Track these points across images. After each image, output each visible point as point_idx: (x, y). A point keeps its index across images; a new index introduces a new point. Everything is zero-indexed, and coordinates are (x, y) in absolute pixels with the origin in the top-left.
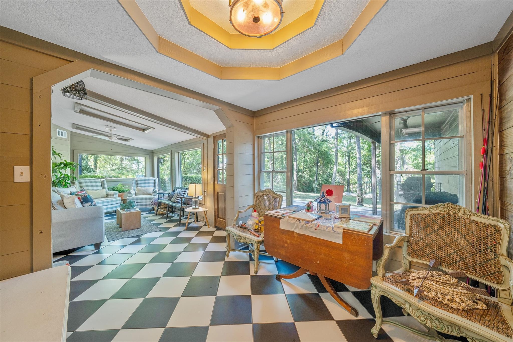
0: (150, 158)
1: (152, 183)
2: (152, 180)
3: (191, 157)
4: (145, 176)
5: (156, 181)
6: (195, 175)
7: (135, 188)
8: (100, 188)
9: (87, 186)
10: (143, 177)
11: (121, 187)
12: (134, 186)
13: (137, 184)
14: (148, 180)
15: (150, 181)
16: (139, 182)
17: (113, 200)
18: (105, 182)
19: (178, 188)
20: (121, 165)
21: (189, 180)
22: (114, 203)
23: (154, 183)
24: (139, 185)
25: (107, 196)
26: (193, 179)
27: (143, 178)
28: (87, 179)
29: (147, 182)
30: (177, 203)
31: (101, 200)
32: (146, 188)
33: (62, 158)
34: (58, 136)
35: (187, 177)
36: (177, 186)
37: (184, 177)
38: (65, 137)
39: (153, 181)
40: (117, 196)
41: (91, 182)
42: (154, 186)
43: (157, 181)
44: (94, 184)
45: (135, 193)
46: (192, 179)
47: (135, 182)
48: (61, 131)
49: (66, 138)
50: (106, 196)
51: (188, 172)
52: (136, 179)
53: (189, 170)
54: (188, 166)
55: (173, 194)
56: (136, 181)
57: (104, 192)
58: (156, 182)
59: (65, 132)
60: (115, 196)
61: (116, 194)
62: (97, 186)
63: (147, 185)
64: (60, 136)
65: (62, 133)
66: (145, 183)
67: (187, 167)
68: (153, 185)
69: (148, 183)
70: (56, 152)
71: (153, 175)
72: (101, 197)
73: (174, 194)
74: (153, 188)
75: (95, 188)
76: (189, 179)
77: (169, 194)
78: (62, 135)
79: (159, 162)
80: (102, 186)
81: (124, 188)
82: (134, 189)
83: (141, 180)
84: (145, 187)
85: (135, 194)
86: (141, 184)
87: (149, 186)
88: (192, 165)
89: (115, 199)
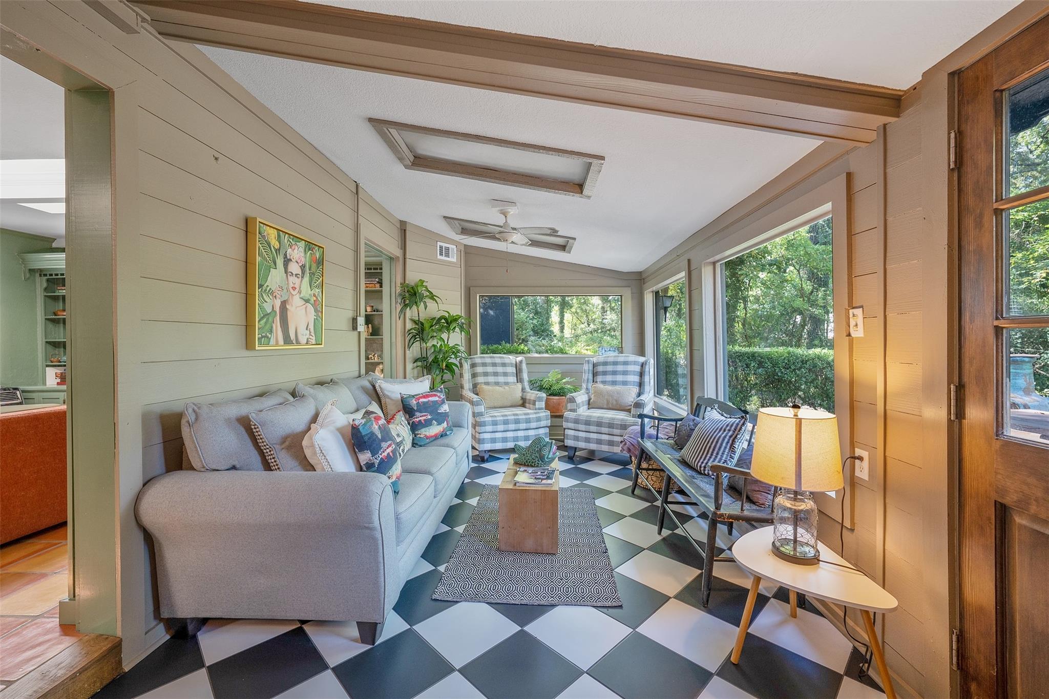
0: (632, 298)
1: (634, 373)
2: (635, 363)
3: (765, 295)
4: (621, 350)
5: (647, 366)
6: (781, 349)
7: (590, 385)
8: (512, 379)
9: (486, 374)
10: (616, 354)
11: (558, 381)
12: (588, 379)
13: (595, 374)
14: (626, 363)
15: (631, 368)
16: (600, 369)
17: (531, 416)
18: (524, 366)
19: (711, 403)
20: (602, 323)
21: (759, 368)
22: (533, 425)
23: (641, 374)
24: (599, 378)
25: (524, 403)
26: (775, 365)
27: (612, 356)
28: (487, 357)
29: (620, 368)
30: (700, 473)
31: (503, 416)
32: (618, 388)
33: (442, 307)
34: (439, 257)
35: (753, 356)
36: (710, 393)
37: (741, 356)
38: (453, 258)
39: (637, 368)
40: (544, 406)
41: (494, 365)
42: (641, 385)
43: (651, 370)
44: (500, 369)
45: (589, 400)
46: (768, 364)
47: (591, 368)
48: (444, 245)
49: (454, 260)
50: (521, 402)
51: (755, 337)
52: (595, 360)
53: (759, 334)
54: (755, 321)
55: (691, 423)
56: (594, 365)
57: (516, 392)
58: (647, 369)
59: (452, 247)
60: (537, 406)
61: (540, 399)
62: (505, 374)
63: (620, 378)
64: (443, 258)
65: (447, 249)
66: (614, 373)
67: (752, 323)
68: (636, 379)
69: (625, 373)
70: (432, 294)
71: (641, 352)
72: (509, 404)
73: (696, 425)
74: (635, 390)
75: (501, 379)
76: (761, 364)
77: (679, 423)
78: (447, 255)
79: (661, 308)
80: (518, 374)
81: (565, 383)
82: (587, 389)
83: (605, 364)
84: (614, 383)
85: (589, 404)
86: (605, 373)
87: (625, 383)
88: (769, 318)
89: (534, 416)
